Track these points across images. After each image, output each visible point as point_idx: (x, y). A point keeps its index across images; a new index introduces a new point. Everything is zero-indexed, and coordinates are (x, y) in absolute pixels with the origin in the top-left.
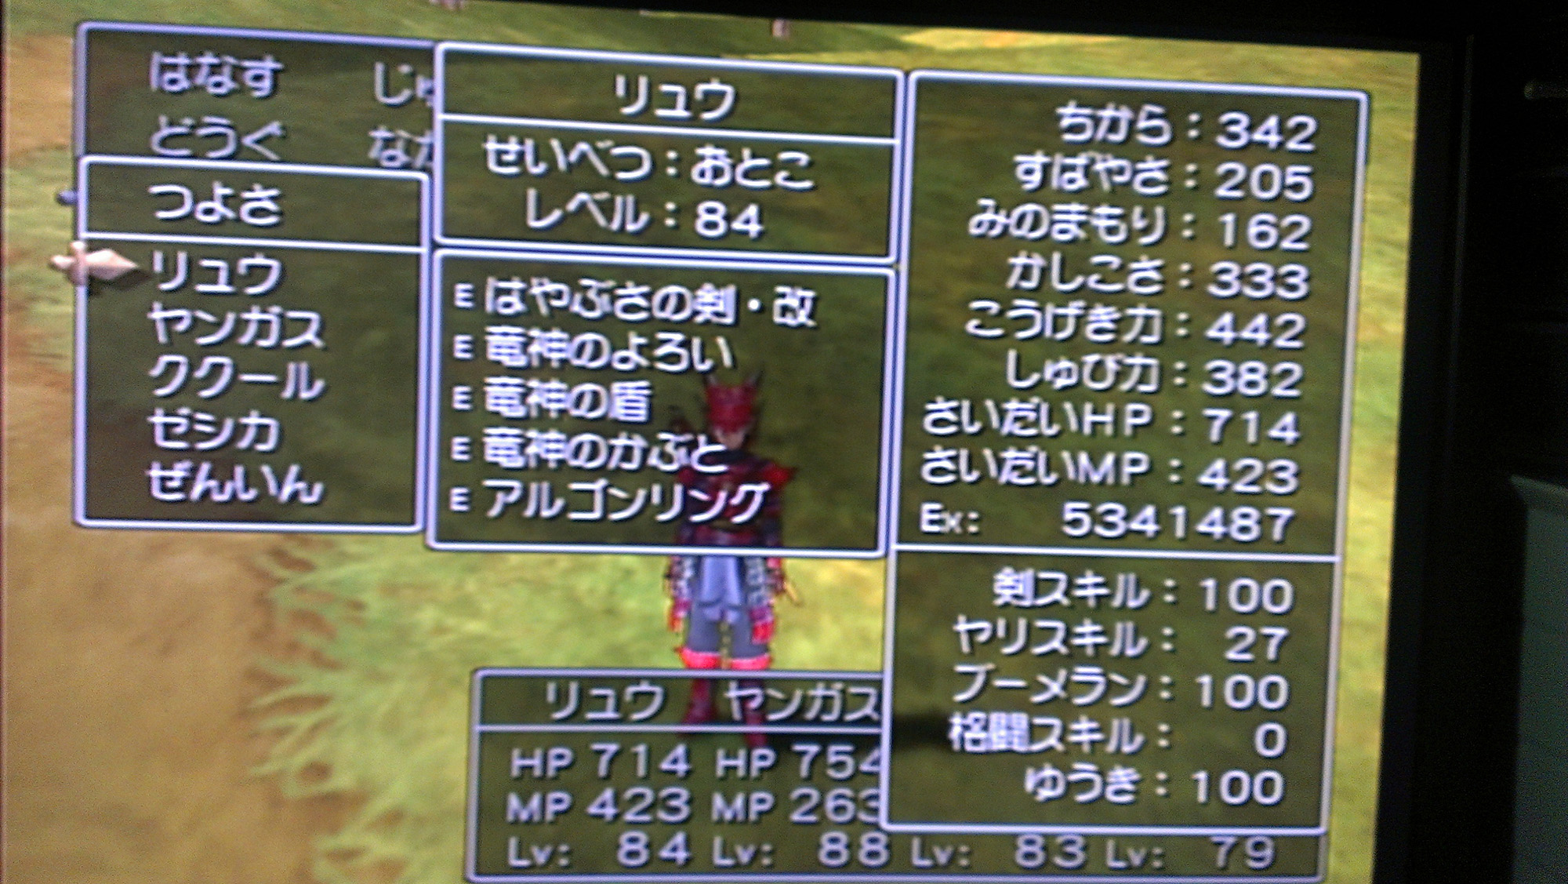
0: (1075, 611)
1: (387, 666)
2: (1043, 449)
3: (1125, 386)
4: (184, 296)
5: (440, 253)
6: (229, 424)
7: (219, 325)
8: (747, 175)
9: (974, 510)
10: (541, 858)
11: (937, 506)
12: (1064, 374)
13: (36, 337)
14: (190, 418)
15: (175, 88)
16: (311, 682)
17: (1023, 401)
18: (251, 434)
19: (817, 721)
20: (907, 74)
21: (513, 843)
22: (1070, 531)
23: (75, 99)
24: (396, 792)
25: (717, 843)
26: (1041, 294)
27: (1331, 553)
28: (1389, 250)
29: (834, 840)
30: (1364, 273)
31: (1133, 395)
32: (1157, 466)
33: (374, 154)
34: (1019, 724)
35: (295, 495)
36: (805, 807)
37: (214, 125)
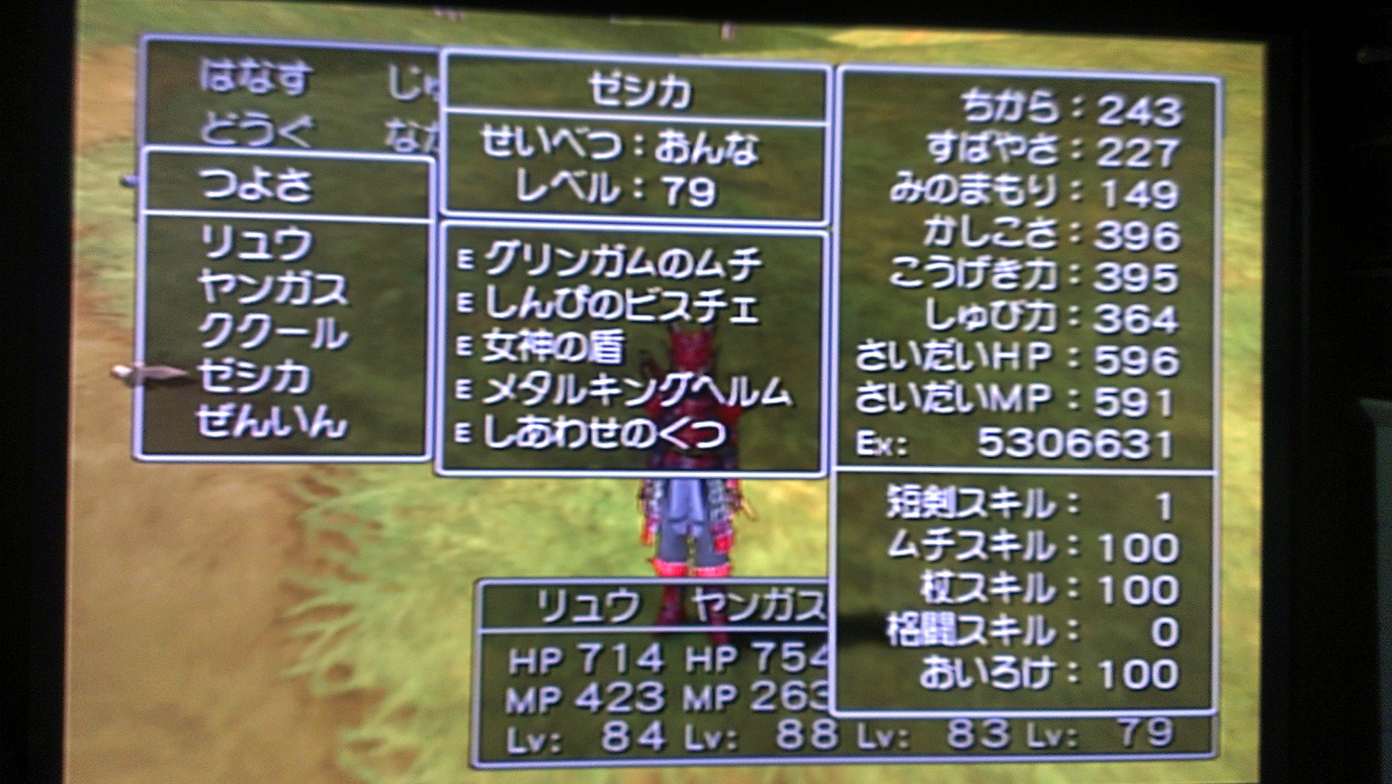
0: (992, 522)
1: (402, 578)
2: (959, 382)
3: (1028, 327)
4: (228, 263)
5: (445, 224)
6: (267, 371)
7: (258, 287)
9: (902, 436)
10: (536, 745)
11: (870, 433)
12: (975, 318)
13: (103, 300)
14: (233, 366)
15: (222, 89)
16: (336, 593)
17: (941, 341)
18: (286, 379)
19: (772, 622)
20: (835, 68)
21: (511, 732)
22: (986, 452)
24: (409, 690)
25: (689, 729)
26: (953, 249)
27: (1211, 468)
28: (1246, 208)
29: (790, 727)
30: (1226, 228)
31: (1035, 335)
32: (1058, 395)
33: (389, 141)
34: (947, 621)
35: (323, 431)
36: (764, 697)
37: (255, 118)
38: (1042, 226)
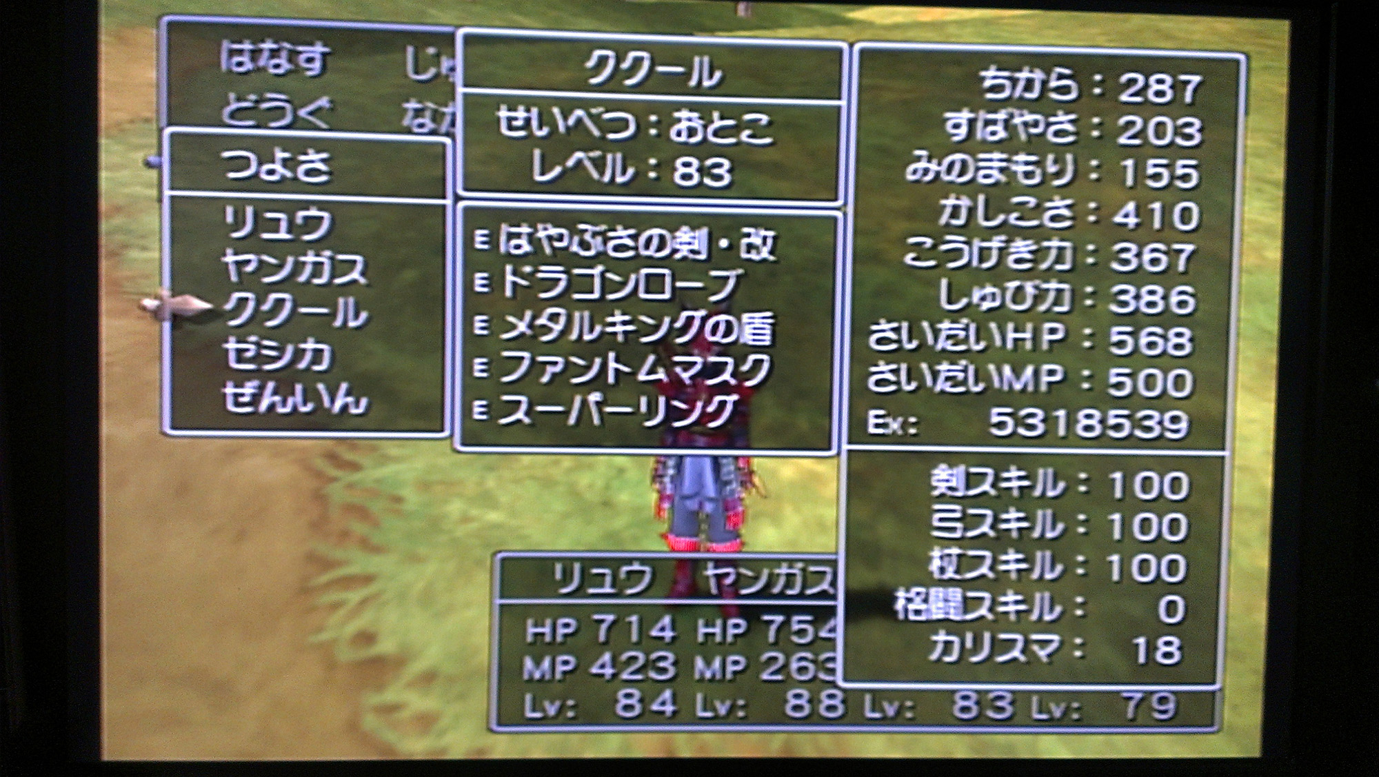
0: (1001, 501)
1: (422, 550)
2: (972, 362)
3: (1043, 308)
4: (251, 243)
5: (461, 204)
6: (290, 349)
7: (280, 266)
8: (716, 134)
9: (913, 415)
10: (552, 710)
11: (881, 412)
12: (989, 298)
13: (129, 279)
14: (257, 344)
15: (241, 69)
16: (359, 563)
17: (953, 322)
18: (308, 357)
19: (781, 595)
20: (851, 45)
21: (528, 698)
22: (996, 432)
23: (158, 79)
24: (431, 656)
25: (699, 697)
26: (968, 229)
27: (1223, 449)
28: (1268, 188)
29: (798, 696)
30: (1246, 208)
31: (1049, 315)
32: (1070, 376)
33: (406, 122)
34: (955, 597)
35: (345, 407)
36: (774, 668)
37: (275, 99)
38: (1059, 205)
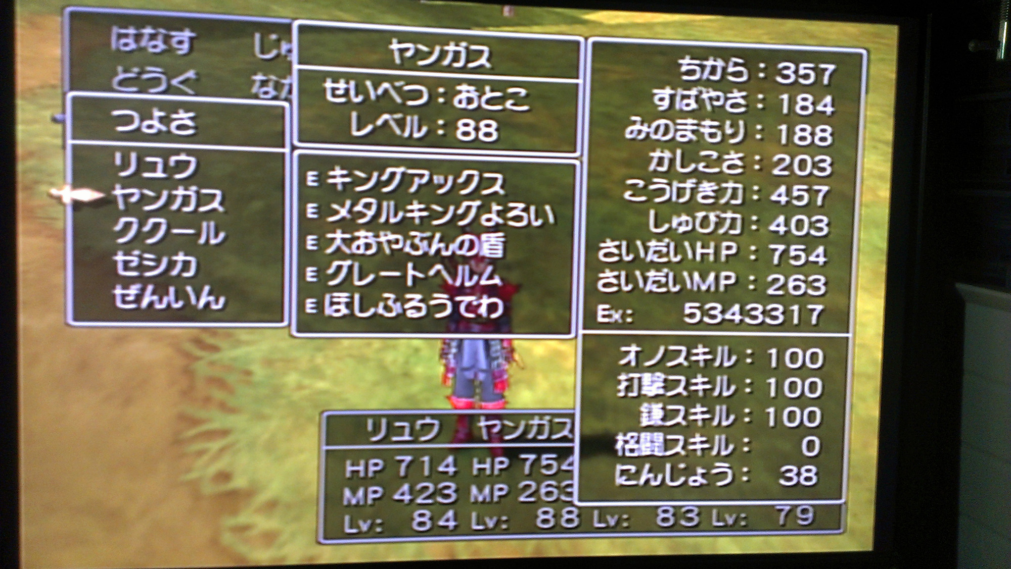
0: (691, 370)
1: (267, 411)
2: (671, 270)
3: (721, 231)
4: (135, 180)
5: (297, 153)
6: (165, 261)
7: (158, 198)
8: (488, 102)
9: (629, 308)
10: (364, 527)
11: (607, 306)
12: (684, 224)
13: (38, 207)
14: (140, 257)
15: (127, 49)
16: (219, 421)
17: (659, 241)
18: (179, 266)
19: (534, 440)
20: (586, 39)
21: (347, 519)
22: (688, 320)
23: (62, 56)
24: (274, 489)
25: (474, 515)
26: (670, 175)
27: (848, 332)
28: (880, 146)
29: (545, 513)
30: (866, 160)
31: (726, 236)
32: (741, 280)
33: (254, 90)
34: (658, 439)
35: (207, 304)
36: (528, 492)
37: (153, 72)
38: (734, 157)
